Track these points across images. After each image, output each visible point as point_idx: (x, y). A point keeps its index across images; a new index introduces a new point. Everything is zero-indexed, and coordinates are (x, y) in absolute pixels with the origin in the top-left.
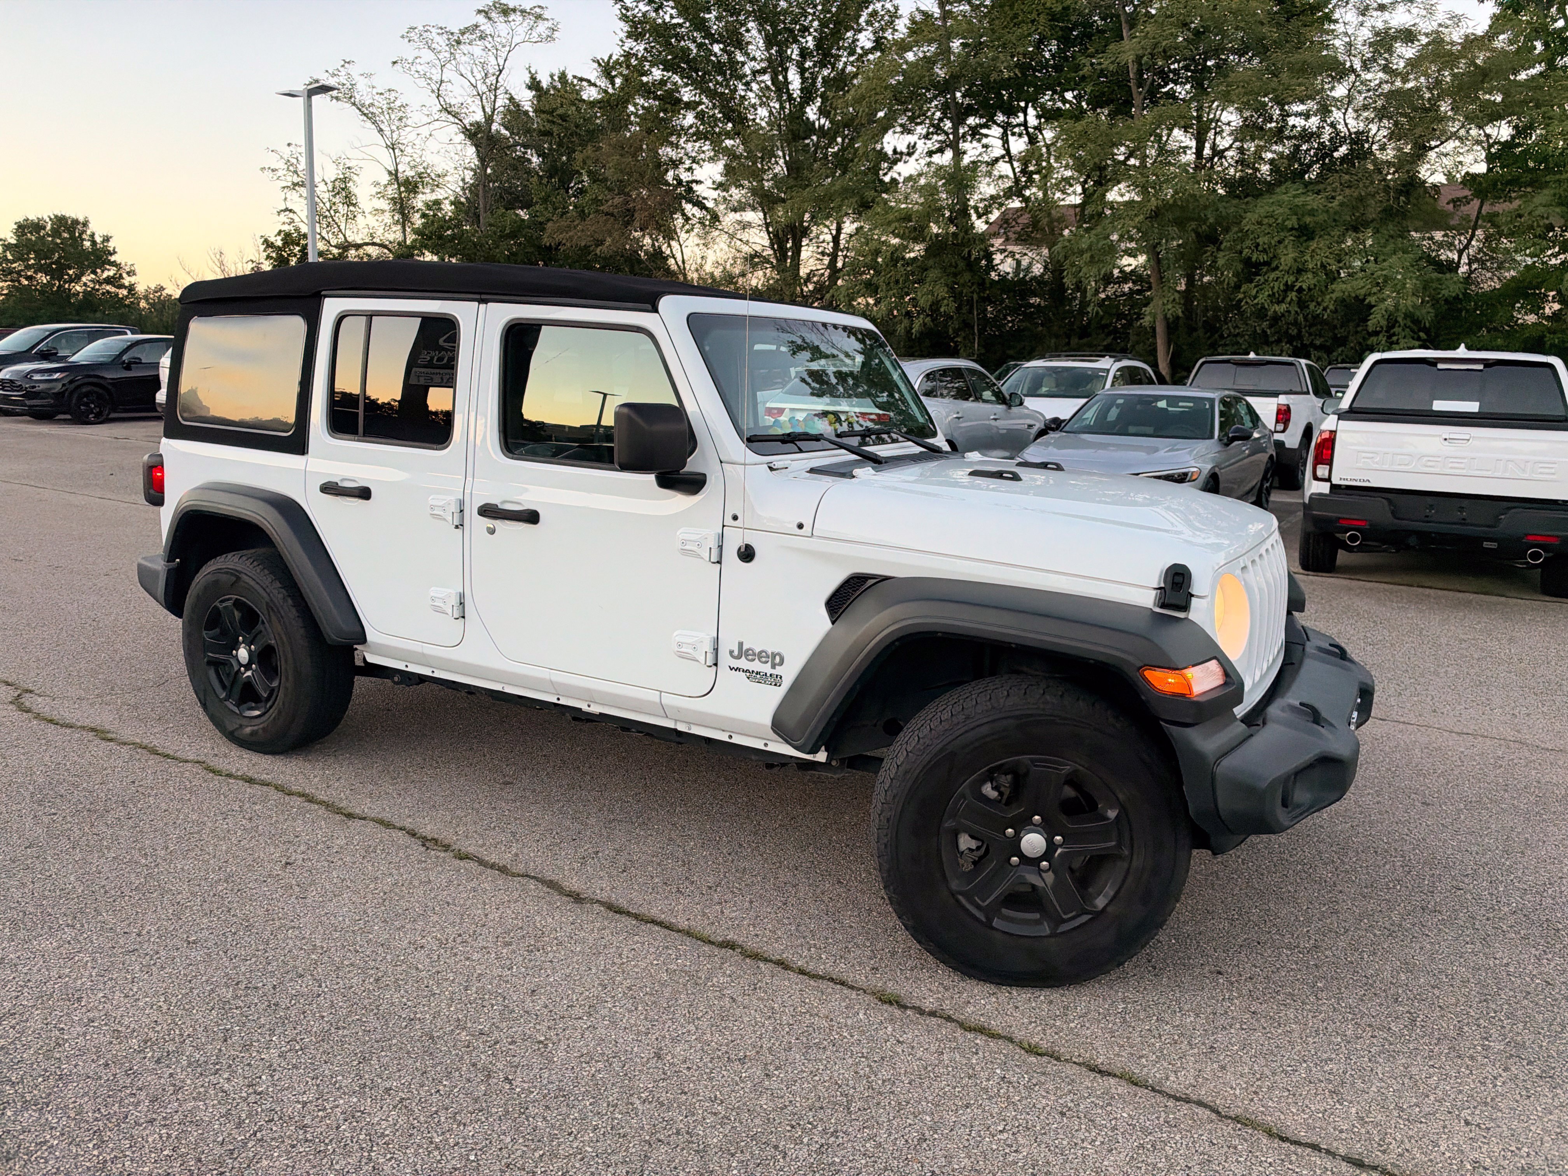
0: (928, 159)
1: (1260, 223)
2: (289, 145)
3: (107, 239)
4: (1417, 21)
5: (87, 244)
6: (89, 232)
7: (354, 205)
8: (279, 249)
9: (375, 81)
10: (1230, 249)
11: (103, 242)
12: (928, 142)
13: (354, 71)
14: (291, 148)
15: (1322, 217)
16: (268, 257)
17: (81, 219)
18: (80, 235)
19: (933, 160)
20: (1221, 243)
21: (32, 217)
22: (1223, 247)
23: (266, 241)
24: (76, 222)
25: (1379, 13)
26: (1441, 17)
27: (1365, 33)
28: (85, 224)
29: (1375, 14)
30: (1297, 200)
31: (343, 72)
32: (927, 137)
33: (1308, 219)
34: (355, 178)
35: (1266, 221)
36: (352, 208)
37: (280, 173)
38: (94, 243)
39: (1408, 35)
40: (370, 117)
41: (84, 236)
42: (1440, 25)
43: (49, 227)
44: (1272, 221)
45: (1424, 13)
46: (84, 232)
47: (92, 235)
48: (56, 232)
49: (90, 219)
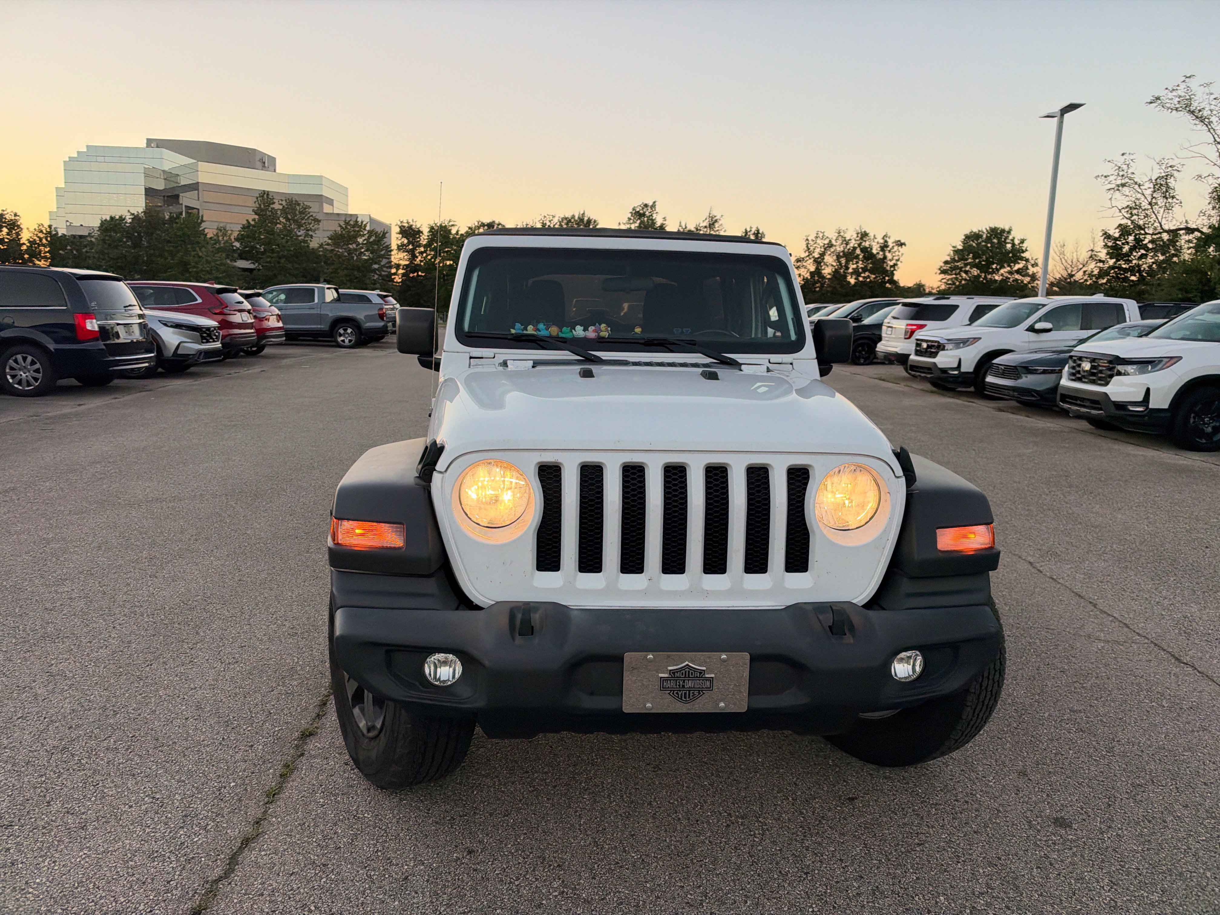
2: (1123, 154)
3: (1022, 241)
5: (1009, 246)
6: (1011, 237)
7: (1173, 197)
8: (1116, 239)
9: (1212, 89)
11: (1019, 244)
13: (1194, 84)
14: (1125, 157)
16: (1106, 246)
17: (1007, 229)
18: (1005, 239)
21: (975, 230)
23: (1105, 233)
24: (1003, 231)
28: (1009, 232)
31: (1183, 86)
34: (1176, 174)
36: (1170, 200)
37: (1112, 178)
38: (1013, 245)
40: (1202, 119)
41: (1008, 241)
43: (984, 236)
46: (1007, 238)
47: (1013, 240)
48: (988, 239)
49: (1013, 228)
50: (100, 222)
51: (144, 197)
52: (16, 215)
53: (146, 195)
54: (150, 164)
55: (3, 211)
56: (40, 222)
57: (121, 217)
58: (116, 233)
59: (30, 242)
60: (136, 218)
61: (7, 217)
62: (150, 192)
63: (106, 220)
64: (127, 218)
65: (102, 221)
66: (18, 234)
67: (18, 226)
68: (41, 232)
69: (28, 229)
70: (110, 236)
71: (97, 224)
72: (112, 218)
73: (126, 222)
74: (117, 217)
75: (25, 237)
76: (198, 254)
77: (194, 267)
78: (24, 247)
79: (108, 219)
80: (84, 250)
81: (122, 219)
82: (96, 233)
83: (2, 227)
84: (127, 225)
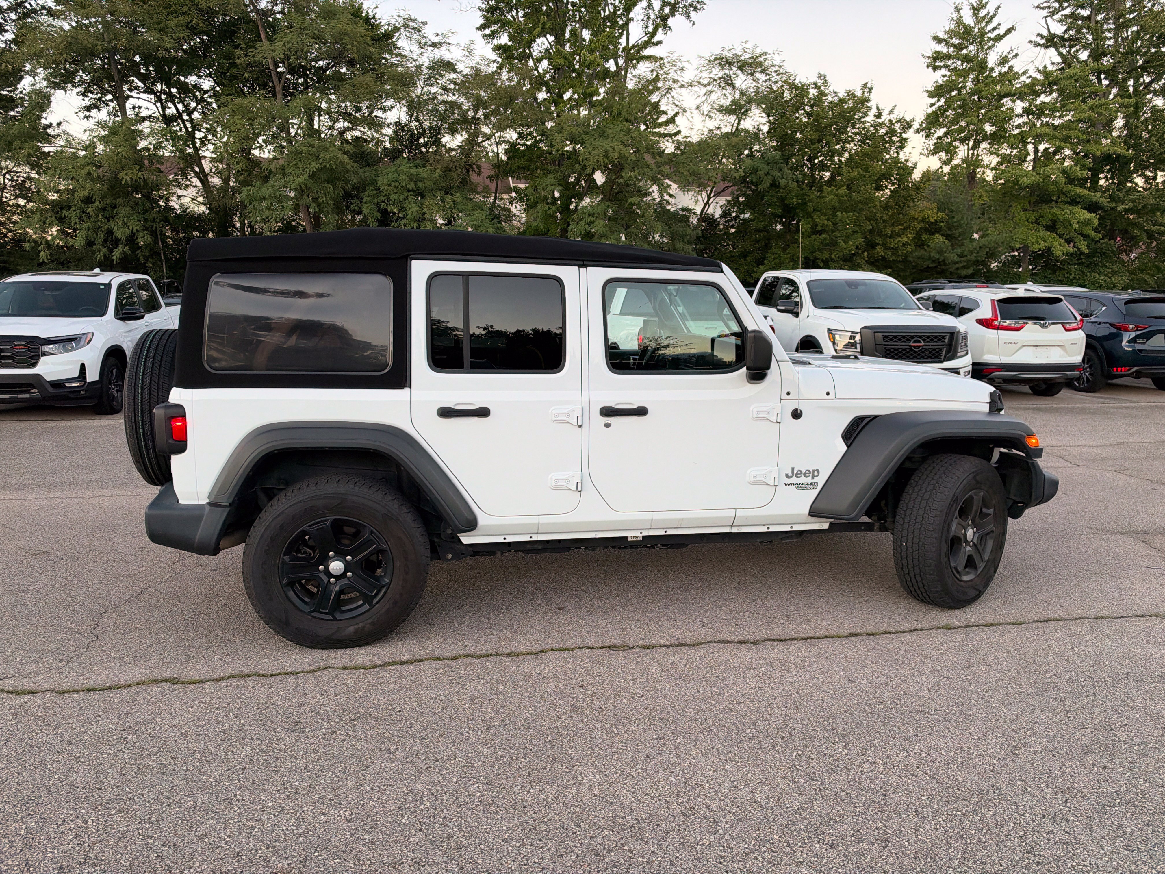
0: (87, 114)
1: (390, 185)
4: (464, 59)
10: (370, 202)
12: (86, 99)
15: (428, 184)
19: (91, 114)
20: (362, 199)
22: (364, 200)
25: (432, 48)
26: (477, 58)
27: (425, 61)
29: (430, 49)
30: (412, 170)
32: (84, 95)
33: (421, 185)
35: (393, 184)
39: (450, 66)
42: (478, 64)
44: (397, 184)
45: (467, 54)
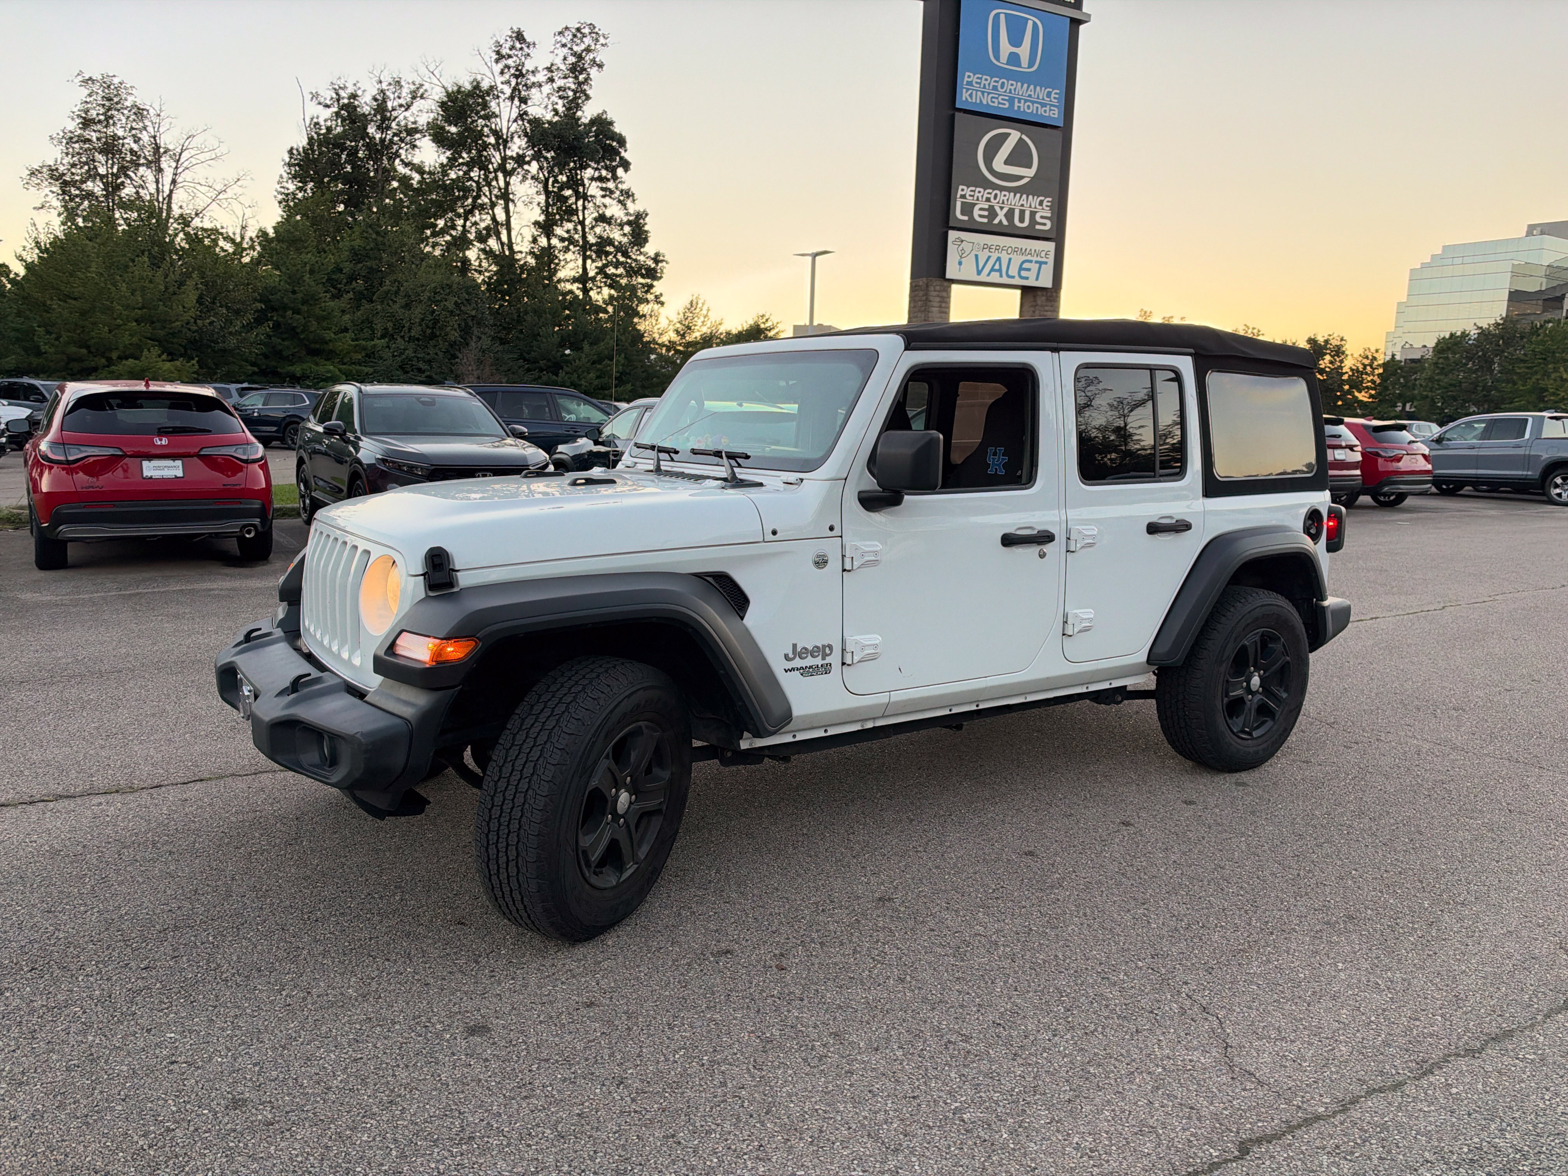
50: (1436, 341)
51: (1506, 303)
52: (1342, 340)
53: (1510, 300)
54: (1522, 258)
55: (1330, 335)
56: (1366, 346)
57: (1463, 333)
58: (1454, 353)
59: (1352, 370)
60: (1484, 334)
61: (1332, 342)
62: (1515, 297)
63: (1444, 338)
64: (1472, 333)
65: (1439, 340)
66: (1341, 361)
67: (1343, 353)
68: (1367, 358)
69: (1352, 355)
70: (1447, 358)
71: (1431, 343)
72: (1452, 335)
73: (1470, 339)
74: (1459, 334)
75: (1349, 364)
76: (1561, 377)
77: (1554, 394)
78: (1345, 377)
79: (1447, 336)
80: (1413, 377)
81: (1464, 335)
82: (1430, 355)
83: (1326, 354)
84: (1470, 342)
